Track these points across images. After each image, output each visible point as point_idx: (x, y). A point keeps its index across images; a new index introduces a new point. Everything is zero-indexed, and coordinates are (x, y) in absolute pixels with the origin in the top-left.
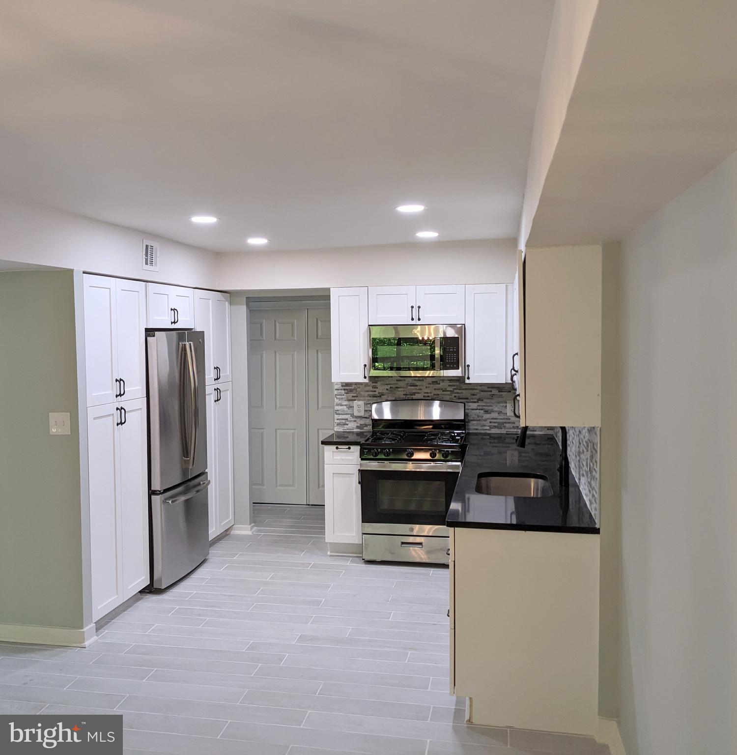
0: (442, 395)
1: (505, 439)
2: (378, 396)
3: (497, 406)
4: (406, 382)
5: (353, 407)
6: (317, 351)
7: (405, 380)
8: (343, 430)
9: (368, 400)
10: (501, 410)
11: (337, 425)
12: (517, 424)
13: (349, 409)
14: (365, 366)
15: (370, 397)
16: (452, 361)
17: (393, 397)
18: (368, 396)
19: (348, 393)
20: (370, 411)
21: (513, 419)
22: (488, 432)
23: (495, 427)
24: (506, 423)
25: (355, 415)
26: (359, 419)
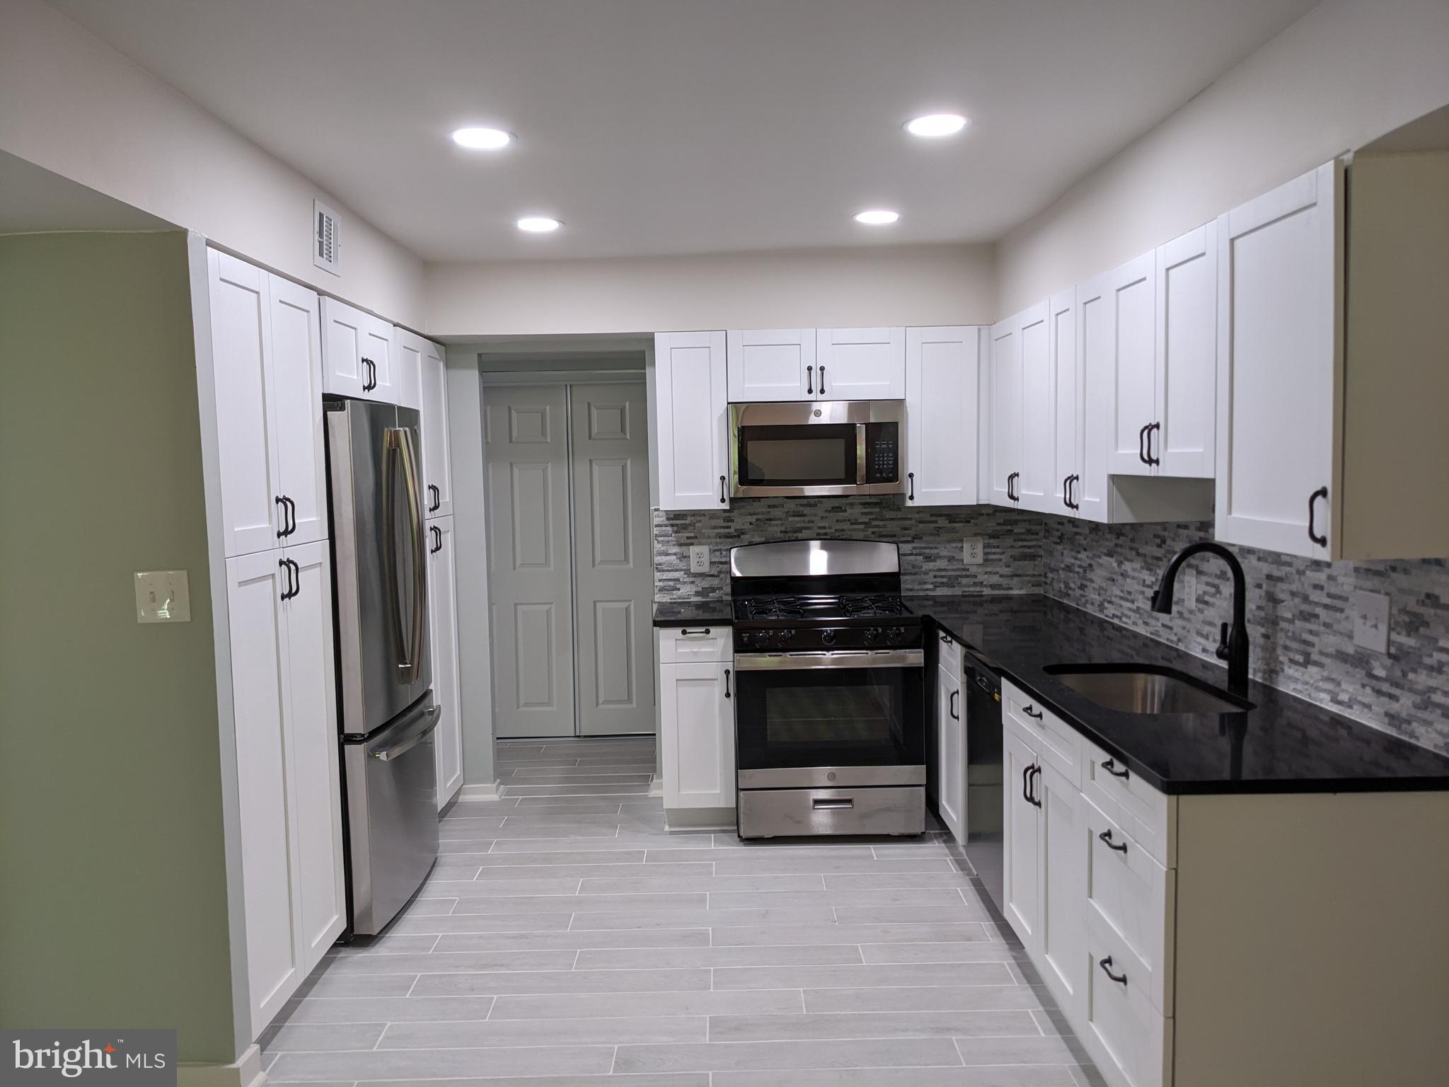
1: (960, 605)
3: (946, 548)
4: (786, 509)
5: (689, 557)
6: (591, 461)
7: (783, 506)
8: (671, 599)
9: (717, 543)
10: (953, 555)
11: (659, 591)
12: (981, 578)
13: (681, 561)
14: (723, 478)
15: (720, 538)
16: (885, 466)
17: (762, 537)
18: (716, 536)
19: (679, 532)
20: (721, 563)
21: (973, 570)
22: (931, 593)
23: (943, 584)
24: (961, 576)
25: (692, 571)
26: (700, 578)
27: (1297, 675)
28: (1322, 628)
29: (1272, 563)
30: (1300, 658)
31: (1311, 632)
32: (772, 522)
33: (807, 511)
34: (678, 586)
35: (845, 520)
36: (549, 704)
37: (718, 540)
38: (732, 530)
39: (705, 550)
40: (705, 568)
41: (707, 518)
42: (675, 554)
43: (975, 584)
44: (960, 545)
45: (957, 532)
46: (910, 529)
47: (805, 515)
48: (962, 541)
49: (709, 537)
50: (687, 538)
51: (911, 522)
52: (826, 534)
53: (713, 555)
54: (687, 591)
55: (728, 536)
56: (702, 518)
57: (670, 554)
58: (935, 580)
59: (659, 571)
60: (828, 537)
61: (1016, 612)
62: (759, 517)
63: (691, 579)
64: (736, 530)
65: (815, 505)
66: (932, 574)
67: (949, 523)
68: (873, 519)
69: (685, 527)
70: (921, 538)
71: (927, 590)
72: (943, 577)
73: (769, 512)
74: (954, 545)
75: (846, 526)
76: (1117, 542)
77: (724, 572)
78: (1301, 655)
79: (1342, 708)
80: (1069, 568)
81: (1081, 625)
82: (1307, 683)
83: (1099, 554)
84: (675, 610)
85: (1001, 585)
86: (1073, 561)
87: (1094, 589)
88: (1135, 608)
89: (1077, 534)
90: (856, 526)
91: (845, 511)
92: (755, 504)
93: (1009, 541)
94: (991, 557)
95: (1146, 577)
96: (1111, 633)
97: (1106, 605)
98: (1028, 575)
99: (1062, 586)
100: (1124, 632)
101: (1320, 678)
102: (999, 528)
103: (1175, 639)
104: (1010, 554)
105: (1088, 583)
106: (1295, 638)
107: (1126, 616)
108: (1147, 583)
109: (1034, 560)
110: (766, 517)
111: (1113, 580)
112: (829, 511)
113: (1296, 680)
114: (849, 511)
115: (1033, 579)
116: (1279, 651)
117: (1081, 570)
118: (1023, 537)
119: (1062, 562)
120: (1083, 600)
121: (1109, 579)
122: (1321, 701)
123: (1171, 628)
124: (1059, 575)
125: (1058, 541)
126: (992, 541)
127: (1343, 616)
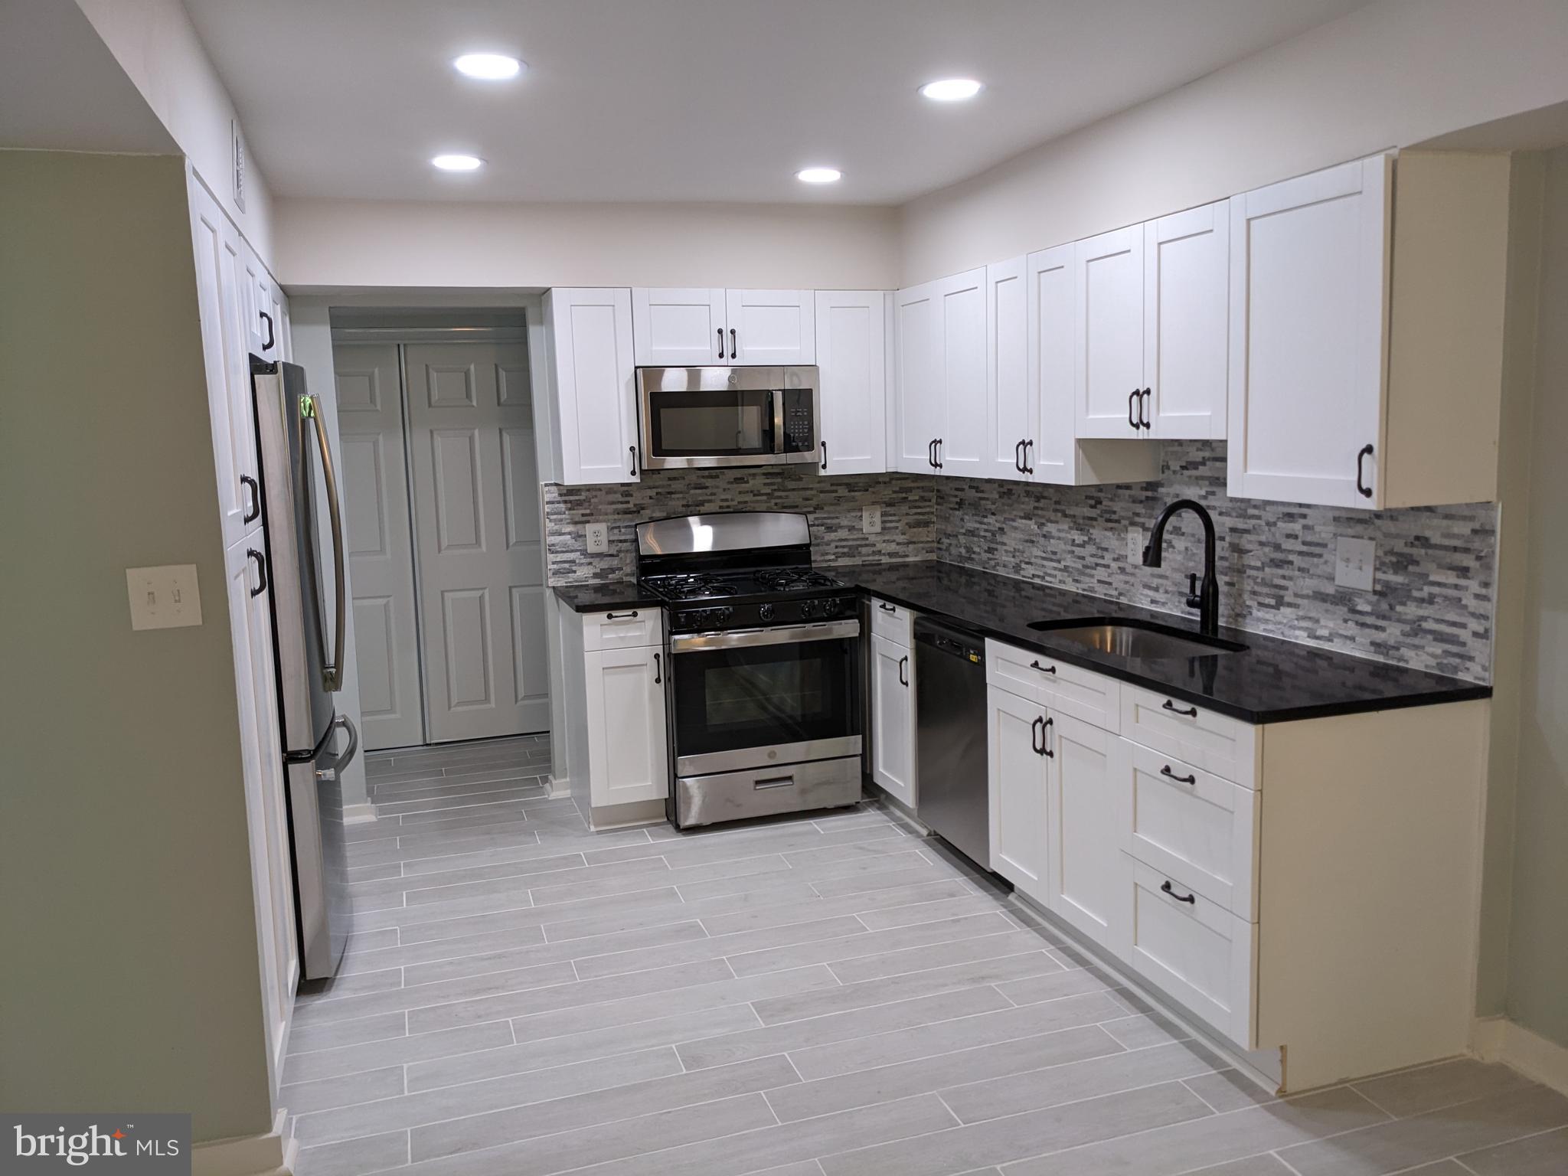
0: (752, 502)
1: (860, 575)
2: (634, 512)
3: (846, 517)
4: (687, 482)
5: (585, 536)
6: (432, 432)
7: (684, 478)
8: (566, 582)
9: (615, 519)
10: (853, 524)
11: (553, 574)
12: (879, 547)
13: (576, 541)
14: (632, 449)
15: (618, 514)
16: (801, 435)
17: (663, 511)
18: (614, 512)
19: (574, 510)
20: (621, 541)
21: (872, 539)
22: (832, 564)
23: (844, 555)
24: (861, 546)
25: (589, 552)
26: (598, 559)
27: (1267, 616)
28: (1297, 573)
29: (1237, 517)
30: (1273, 602)
31: (1284, 577)
32: (673, 496)
33: (709, 482)
34: (574, 568)
35: (747, 492)
36: (391, 711)
37: (616, 517)
38: (631, 505)
39: (602, 527)
40: (604, 548)
41: (604, 492)
42: (569, 533)
43: (874, 553)
44: (859, 514)
45: (856, 501)
46: (811, 499)
47: (706, 488)
48: (861, 510)
49: (606, 514)
50: (583, 515)
51: (812, 492)
52: (728, 507)
53: (611, 533)
54: (584, 573)
55: (627, 512)
56: (598, 493)
57: (564, 534)
58: (837, 550)
59: (552, 553)
60: (731, 510)
61: (913, 579)
62: (659, 490)
63: (589, 560)
64: (635, 505)
65: (717, 477)
66: (833, 545)
67: (849, 491)
68: (775, 490)
69: (579, 504)
70: (822, 509)
71: (830, 560)
72: (843, 547)
73: (670, 485)
74: (852, 514)
75: (749, 498)
76: (1036, 504)
77: (623, 551)
78: (1273, 598)
79: (1321, 642)
80: (971, 533)
81: (989, 588)
82: (1280, 623)
83: (1013, 517)
84: (571, 595)
85: (897, 553)
86: (977, 525)
87: (1006, 551)
88: (1063, 567)
89: (981, 499)
90: (759, 498)
91: (747, 482)
92: (654, 476)
93: (904, 509)
94: (888, 525)
95: (1076, 537)
96: (1031, 592)
97: (1023, 566)
98: (922, 542)
99: (963, 551)
100: (1047, 591)
101: (1295, 617)
102: (894, 496)
103: (1115, 593)
104: (906, 521)
105: (999, 547)
106: (1264, 583)
107: (1050, 575)
108: (1077, 542)
109: (928, 526)
110: (667, 490)
111: (1032, 542)
112: (732, 483)
113: (1267, 621)
114: (751, 482)
115: (927, 545)
116: (1246, 596)
117: (988, 534)
118: (917, 504)
119: (963, 527)
120: (992, 563)
121: (1027, 541)
122: (1297, 637)
123: (1110, 584)
124: (959, 540)
125: (957, 507)
126: (888, 509)
127: (1322, 560)
